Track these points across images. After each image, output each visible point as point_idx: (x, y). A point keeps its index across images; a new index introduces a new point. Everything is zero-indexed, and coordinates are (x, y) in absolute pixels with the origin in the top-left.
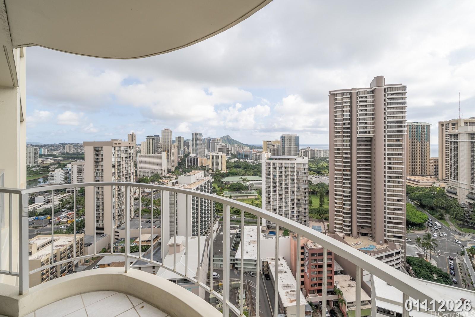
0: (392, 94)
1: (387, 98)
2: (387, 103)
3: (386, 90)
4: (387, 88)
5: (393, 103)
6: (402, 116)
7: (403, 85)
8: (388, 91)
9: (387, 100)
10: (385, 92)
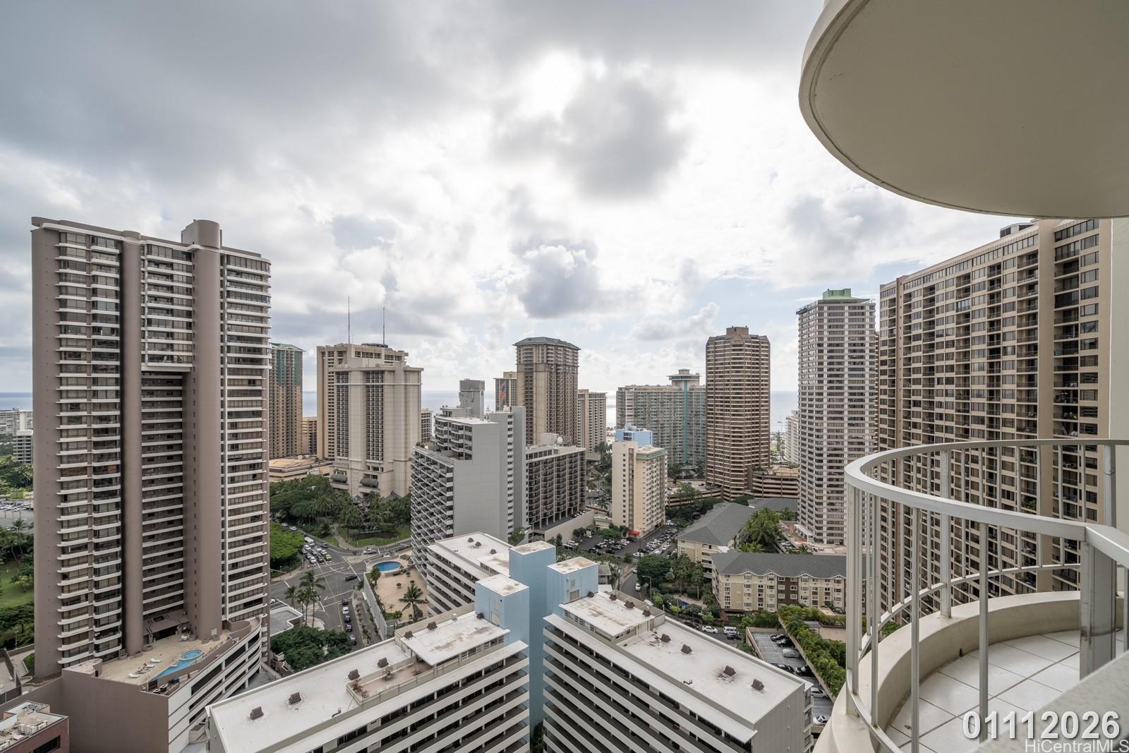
0: (238, 273)
1: (228, 281)
2: (228, 292)
3: (225, 259)
4: (228, 256)
5: (241, 295)
6: (262, 328)
7: (263, 257)
8: (228, 263)
9: (226, 283)
10: (222, 264)
